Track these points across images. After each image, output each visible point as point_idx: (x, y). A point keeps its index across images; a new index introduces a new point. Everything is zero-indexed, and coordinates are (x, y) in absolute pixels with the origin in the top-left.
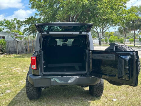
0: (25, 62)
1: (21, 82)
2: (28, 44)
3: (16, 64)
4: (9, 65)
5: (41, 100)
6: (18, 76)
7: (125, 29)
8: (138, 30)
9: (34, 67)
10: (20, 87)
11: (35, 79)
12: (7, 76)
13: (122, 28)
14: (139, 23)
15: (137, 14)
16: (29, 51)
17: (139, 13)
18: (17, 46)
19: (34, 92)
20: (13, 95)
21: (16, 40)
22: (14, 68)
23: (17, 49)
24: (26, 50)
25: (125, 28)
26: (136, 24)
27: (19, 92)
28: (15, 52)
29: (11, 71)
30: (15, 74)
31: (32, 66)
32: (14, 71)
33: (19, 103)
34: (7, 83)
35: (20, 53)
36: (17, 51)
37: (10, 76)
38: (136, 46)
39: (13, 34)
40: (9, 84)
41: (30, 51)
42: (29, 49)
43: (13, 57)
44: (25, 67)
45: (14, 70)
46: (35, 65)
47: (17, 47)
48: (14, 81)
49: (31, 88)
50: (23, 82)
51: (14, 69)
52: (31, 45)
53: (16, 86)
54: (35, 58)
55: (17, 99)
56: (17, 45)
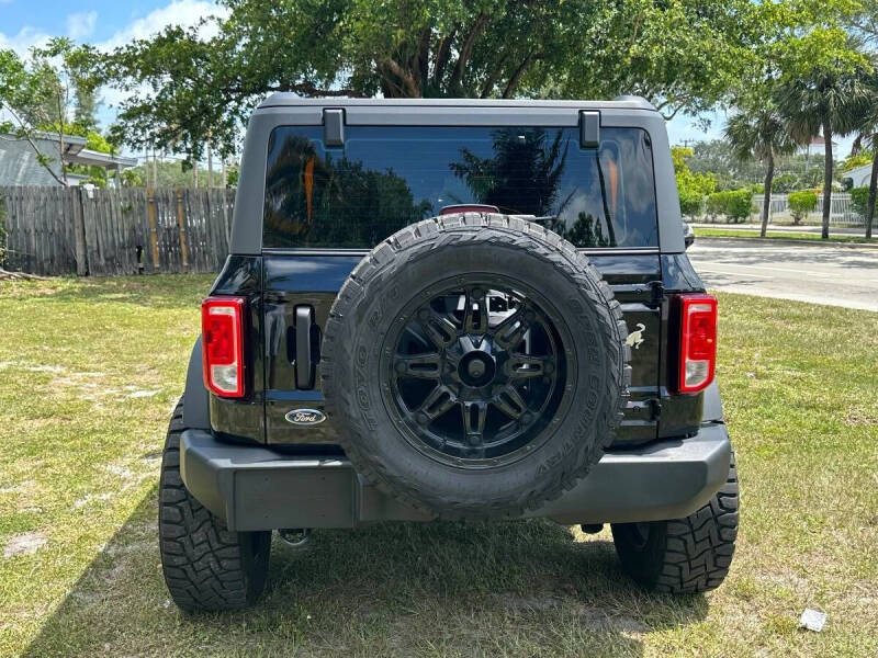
0: (134, 332)
1: (116, 470)
2: (149, 211)
3: (71, 343)
4: (25, 349)
5: (273, 624)
6: (94, 431)
7: (770, 129)
8: (853, 136)
9: (227, 377)
10: (109, 512)
11: (236, 471)
12: (18, 426)
13: (753, 123)
14: (860, 91)
15: (856, 32)
16: (156, 258)
17: (867, 29)
18: (78, 222)
19: (224, 563)
20: (60, 574)
21: (72, 182)
22: (59, 369)
23: (79, 244)
24: (138, 247)
25: (773, 122)
26: (844, 100)
27: (104, 555)
28: (65, 264)
29: (39, 388)
30: (67, 415)
31: (214, 368)
32: (60, 395)
33: (107, 646)
34: (17, 478)
35: (98, 269)
36: (80, 260)
37: (37, 424)
38: (834, 240)
39: (50, 145)
40: (28, 487)
41: (164, 260)
42: (156, 245)
43: (49, 292)
44: (138, 367)
45: (63, 383)
46: (235, 364)
47: (78, 232)
48: (61, 462)
49: (198, 537)
50: (128, 474)
51: (60, 375)
52: (169, 219)
53: (79, 504)
54: (232, 312)
55: (93, 605)
56: (77, 215)
